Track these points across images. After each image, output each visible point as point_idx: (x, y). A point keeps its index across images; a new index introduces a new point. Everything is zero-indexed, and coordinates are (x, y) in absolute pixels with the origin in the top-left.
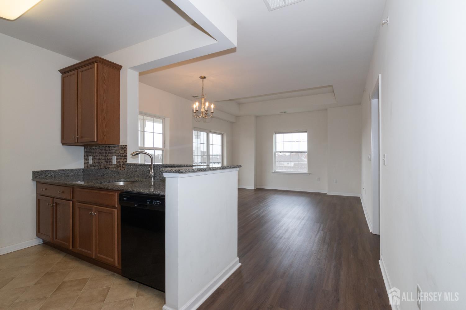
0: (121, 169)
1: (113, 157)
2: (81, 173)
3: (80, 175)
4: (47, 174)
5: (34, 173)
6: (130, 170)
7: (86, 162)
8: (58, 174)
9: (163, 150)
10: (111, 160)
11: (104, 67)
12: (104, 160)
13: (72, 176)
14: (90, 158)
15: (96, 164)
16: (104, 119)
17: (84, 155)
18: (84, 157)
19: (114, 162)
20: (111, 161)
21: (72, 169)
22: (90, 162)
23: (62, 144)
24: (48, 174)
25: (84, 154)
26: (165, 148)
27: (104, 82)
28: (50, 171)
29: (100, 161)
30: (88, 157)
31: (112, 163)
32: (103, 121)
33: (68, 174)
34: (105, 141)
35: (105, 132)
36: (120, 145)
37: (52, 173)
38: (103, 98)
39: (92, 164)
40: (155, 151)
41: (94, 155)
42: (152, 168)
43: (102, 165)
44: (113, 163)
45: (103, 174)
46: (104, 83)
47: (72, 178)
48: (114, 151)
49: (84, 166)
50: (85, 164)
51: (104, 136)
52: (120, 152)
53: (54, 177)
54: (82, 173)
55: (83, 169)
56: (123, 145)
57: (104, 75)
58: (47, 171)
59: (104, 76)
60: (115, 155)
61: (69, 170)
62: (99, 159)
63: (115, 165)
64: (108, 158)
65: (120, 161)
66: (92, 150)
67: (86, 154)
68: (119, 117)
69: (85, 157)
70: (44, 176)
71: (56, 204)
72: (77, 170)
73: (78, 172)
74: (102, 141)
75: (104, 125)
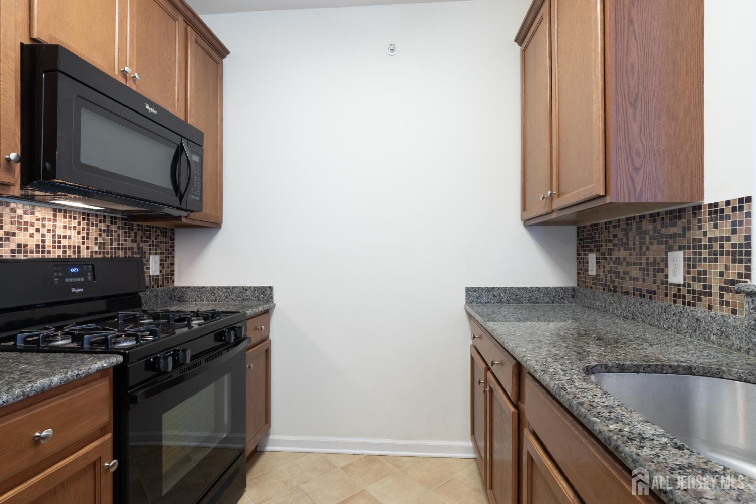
0: (710, 307)
1: (671, 255)
2: (568, 300)
3: (566, 304)
4: (491, 296)
5: (470, 291)
7: (582, 269)
10: (661, 267)
12: (634, 264)
13: (546, 305)
14: (592, 258)
15: (609, 278)
16: (633, 106)
17: (578, 251)
18: (576, 256)
19: (677, 273)
20: (662, 271)
21: (546, 288)
22: (592, 271)
23: (522, 222)
24: (494, 296)
25: (578, 247)
28: (499, 288)
29: (621, 269)
30: (587, 255)
31: (667, 277)
32: (630, 111)
33: (537, 298)
34: (638, 190)
35: (638, 154)
36: (706, 201)
37: (502, 295)
39: (598, 275)
41: (604, 249)
43: (628, 281)
44: (672, 279)
45: (633, 313)
47: (545, 309)
49: (578, 281)
50: (578, 274)
51: (637, 170)
52: (705, 233)
54: (571, 300)
55: (574, 289)
58: (493, 288)
60: (681, 248)
61: (538, 289)
62: (618, 262)
63: (679, 285)
64: (647, 259)
65: (705, 273)
66: (597, 235)
67: (581, 247)
68: (702, 92)
69: (578, 255)
71: (491, 390)
72: (559, 289)
73: (561, 296)
74: (627, 192)
75: (635, 128)
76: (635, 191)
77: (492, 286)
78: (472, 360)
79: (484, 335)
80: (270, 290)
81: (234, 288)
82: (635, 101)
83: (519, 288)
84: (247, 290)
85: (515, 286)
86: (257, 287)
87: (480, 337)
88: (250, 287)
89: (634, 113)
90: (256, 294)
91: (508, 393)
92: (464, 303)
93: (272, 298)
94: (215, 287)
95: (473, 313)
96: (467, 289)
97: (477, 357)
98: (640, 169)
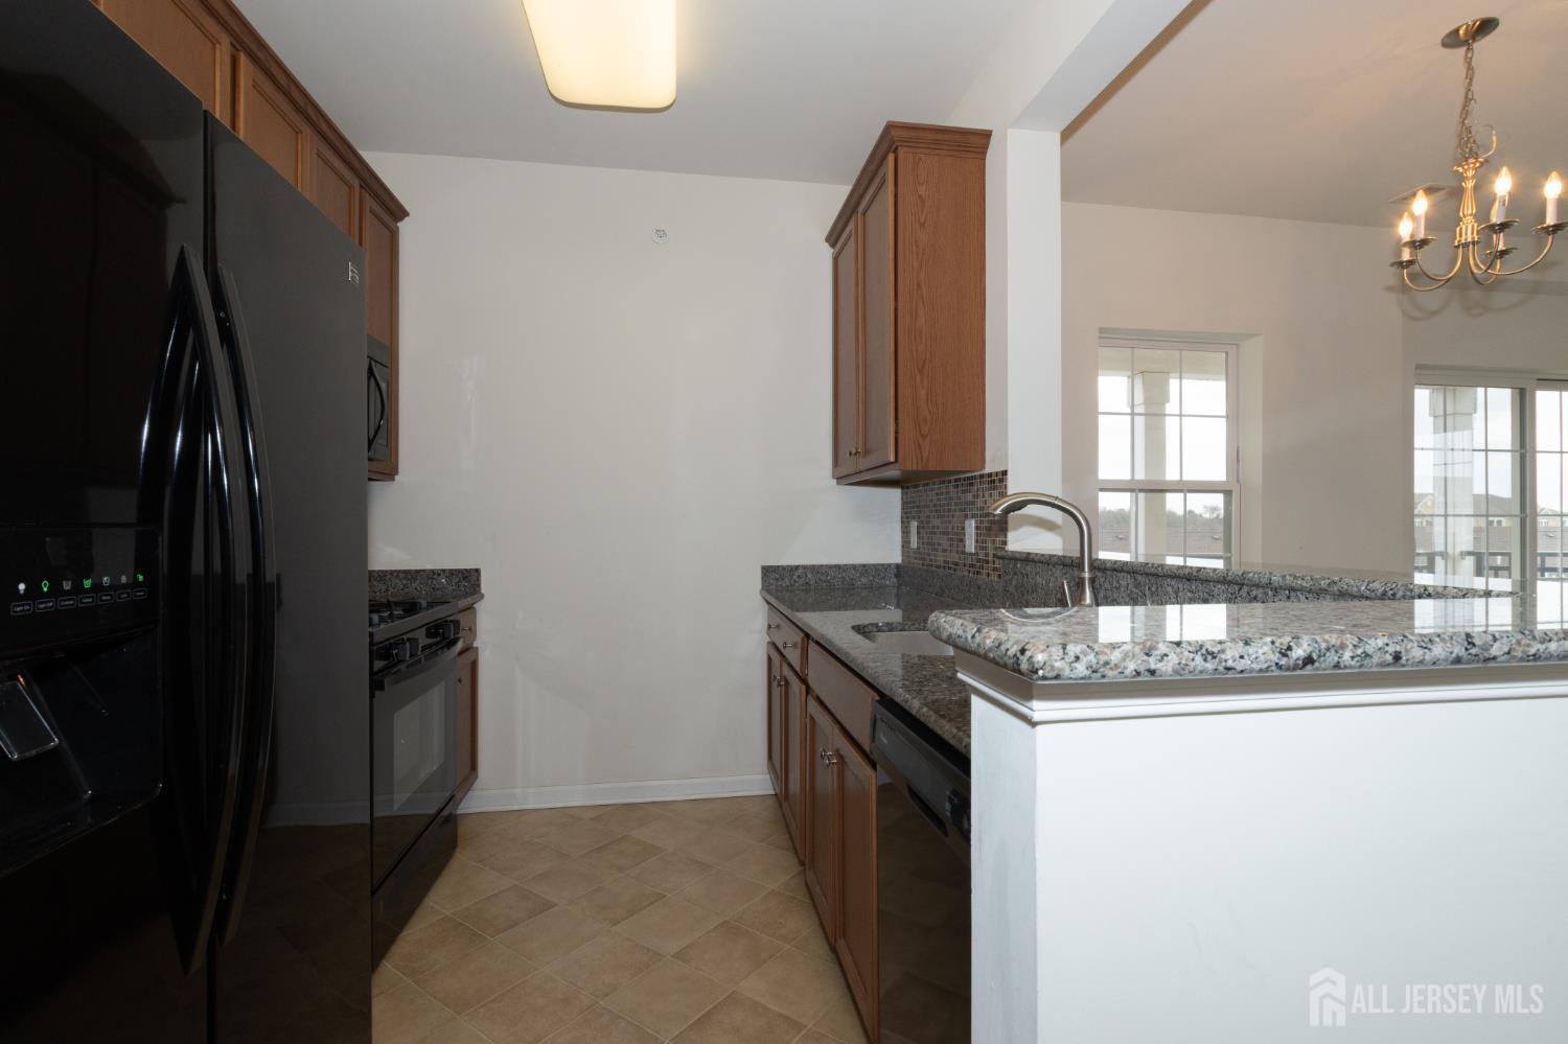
0: (988, 575)
1: (967, 523)
2: (892, 581)
3: (888, 586)
4: (794, 577)
5: (767, 571)
6: (1014, 583)
7: (906, 541)
8: (824, 579)
9: (1228, 494)
10: (961, 535)
11: (920, 159)
12: (944, 533)
13: (865, 587)
14: (914, 524)
15: (926, 551)
16: (921, 371)
17: (901, 518)
18: (900, 525)
19: (970, 542)
20: (962, 540)
21: (864, 566)
22: (914, 542)
23: (835, 481)
24: (799, 577)
25: (901, 513)
26: (1238, 481)
27: (922, 220)
28: (805, 567)
29: (936, 539)
30: (910, 523)
31: (965, 546)
32: (918, 378)
33: (852, 580)
34: (925, 455)
35: (925, 422)
36: (987, 470)
37: (809, 576)
38: (919, 285)
39: (918, 548)
40: (1189, 495)
41: (922, 516)
42: (1087, 582)
43: (940, 553)
44: (968, 549)
45: (941, 588)
46: (922, 225)
47: (864, 593)
48: (969, 497)
49: (902, 556)
50: (903, 547)
51: (924, 437)
52: (986, 502)
53: (813, 587)
54: (895, 580)
55: (897, 566)
56: (994, 470)
57: (922, 190)
58: (797, 567)
59: (920, 197)
60: (973, 516)
61: (854, 567)
62: (933, 531)
63: (972, 554)
64: (953, 528)
65: (985, 541)
66: (917, 500)
67: (905, 513)
68: (984, 353)
69: (902, 523)
70: (788, 583)
71: (787, 682)
72: (880, 567)
73: (882, 575)
74: (914, 460)
75: (923, 393)
76: (922, 457)
77: (797, 564)
78: (770, 659)
79: (782, 624)
80: (476, 574)
81: (418, 571)
82: (923, 367)
83: (830, 567)
84: (439, 575)
85: (825, 563)
86: (456, 570)
87: (778, 627)
88: (444, 571)
89: (922, 381)
90: (455, 580)
91: (794, 665)
92: (760, 587)
93: (479, 586)
94: (387, 571)
95: (773, 601)
96: (764, 568)
97: (776, 657)
98: (926, 436)
